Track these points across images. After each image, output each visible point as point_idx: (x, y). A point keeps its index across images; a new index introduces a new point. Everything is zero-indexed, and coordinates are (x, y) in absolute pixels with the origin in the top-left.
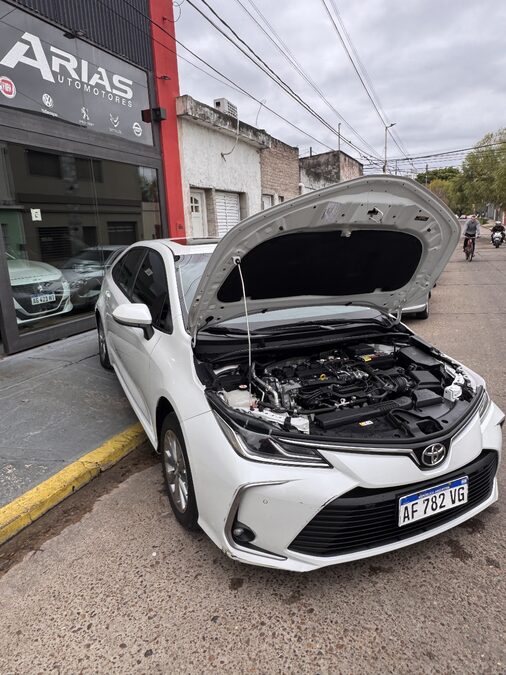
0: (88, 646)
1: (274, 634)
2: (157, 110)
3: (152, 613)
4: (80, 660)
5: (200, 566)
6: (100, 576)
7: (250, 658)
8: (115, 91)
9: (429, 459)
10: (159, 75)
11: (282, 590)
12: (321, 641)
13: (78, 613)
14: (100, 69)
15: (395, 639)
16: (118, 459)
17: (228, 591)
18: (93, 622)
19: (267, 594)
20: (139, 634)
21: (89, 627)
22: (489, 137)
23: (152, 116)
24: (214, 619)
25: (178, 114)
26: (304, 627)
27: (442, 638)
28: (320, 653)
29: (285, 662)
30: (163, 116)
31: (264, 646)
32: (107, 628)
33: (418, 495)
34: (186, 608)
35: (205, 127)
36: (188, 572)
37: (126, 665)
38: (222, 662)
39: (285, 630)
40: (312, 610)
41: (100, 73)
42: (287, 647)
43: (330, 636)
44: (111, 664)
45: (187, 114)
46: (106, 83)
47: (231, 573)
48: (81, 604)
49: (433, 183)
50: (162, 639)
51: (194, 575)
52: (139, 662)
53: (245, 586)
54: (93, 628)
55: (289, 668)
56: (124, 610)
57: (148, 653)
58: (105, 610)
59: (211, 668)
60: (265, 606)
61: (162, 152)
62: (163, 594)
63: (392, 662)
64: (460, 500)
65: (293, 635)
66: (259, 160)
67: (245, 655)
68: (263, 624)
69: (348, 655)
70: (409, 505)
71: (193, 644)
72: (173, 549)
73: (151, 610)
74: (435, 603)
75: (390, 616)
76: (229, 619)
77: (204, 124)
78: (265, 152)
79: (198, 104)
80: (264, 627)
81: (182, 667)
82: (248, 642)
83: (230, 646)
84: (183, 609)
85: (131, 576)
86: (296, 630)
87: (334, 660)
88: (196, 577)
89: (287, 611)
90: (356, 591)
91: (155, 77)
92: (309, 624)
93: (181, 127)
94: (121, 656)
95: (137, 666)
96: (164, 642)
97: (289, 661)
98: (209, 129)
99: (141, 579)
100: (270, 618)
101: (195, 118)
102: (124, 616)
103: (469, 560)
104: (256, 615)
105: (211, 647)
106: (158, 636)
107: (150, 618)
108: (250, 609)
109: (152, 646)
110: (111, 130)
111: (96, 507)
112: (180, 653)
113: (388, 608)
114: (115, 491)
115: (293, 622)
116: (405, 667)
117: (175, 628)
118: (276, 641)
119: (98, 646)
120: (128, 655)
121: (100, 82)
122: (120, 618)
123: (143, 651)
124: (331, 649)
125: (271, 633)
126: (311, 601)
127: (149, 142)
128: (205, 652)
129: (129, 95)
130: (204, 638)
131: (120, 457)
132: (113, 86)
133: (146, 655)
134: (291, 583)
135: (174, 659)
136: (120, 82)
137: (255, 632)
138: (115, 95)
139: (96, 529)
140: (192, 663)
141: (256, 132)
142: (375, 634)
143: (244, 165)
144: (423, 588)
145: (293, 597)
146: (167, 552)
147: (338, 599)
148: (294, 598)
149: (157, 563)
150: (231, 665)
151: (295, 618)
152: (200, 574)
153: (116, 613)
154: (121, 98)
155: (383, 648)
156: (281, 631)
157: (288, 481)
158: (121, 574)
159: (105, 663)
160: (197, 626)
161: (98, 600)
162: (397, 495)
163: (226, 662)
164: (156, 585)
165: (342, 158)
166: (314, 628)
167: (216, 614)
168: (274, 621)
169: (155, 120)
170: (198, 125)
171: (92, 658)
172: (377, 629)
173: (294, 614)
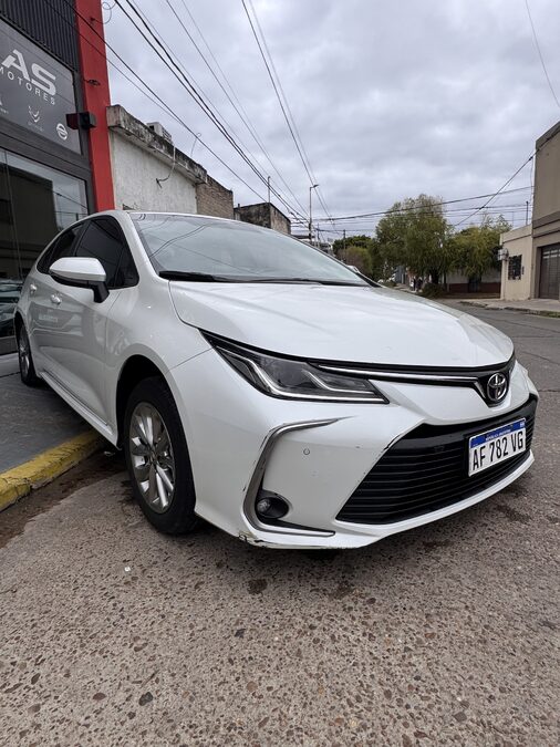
0: (37, 708)
1: (333, 637)
2: (85, 116)
3: (140, 643)
4: (22, 734)
5: (200, 574)
6: (44, 608)
7: (311, 675)
8: (33, 81)
9: (493, 392)
10: (87, 78)
11: (322, 584)
12: (402, 634)
13: (13, 664)
14: (15, 52)
15: (496, 614)
16: (54, 475)
17: (250, 596)
18: (41, 671)
19: (304, 592)
20: (125, 674)
21: (34, 680)
22: (397, 205)
23: (79, 121)
24: (240, 633)
25: (109, 124)
26: (370, 622)
27: (550, 603)
28: (407, 649)
29: (364, 670)
30: (92, 122)
31: (325, 656)
32: (67, 675)
33: (485, 436)
34: (191, 626)
35: (139, 147)
36: (184, 583)
37: (111, 724)
38: (269, 689)
39: (345, 629)
40: (372, 601)
41: (16, 56)
42: (357, 650)
43: (412, 626)
44: (81, 729)
45: (119, 126)
46: (23, 68)
47: (245, 575)
48: (16, 650)
49: (349, 249)
50: (165, 675)
51: (193, 584)
52: (132, 715)
53: (270, 587)
54: (42, 680)
55: (372, 676)
56: (93, 645)
57: (145, 699)
58: (59, 651)
59: (255, 700)
60: (305, 606)
61: (91, 163)
62: (151, 614)
63: (506, 642)
64: (520, 448)
65: (360, 633)
66: (195, 195)
67: (301, 672)
68: (312, 627)
69: (446, 644)
70: (478, 448)
71: (216, 672)
72: (154, 560)
73: (136, 639)
74: (520, 568)
75: (474, 590)
76: (261, 630)
77: (139, 142)
78: (201, 187)
79: (132, 118)
80: (315, 631)
81: (207, 708)
82: (299, 653)
83: (275, 664)
84: (188, 629)
85: (96, 600)
86: (360, 627)
87: (430, 654)
88: (196, 587)
89: (339, 606)
90: (418, 571)
91: (82, 80)
92: (376, 617)
93: (113, 141)
94: (98, 712)
95: (129, 723)
96: (168, 679)
97: (368, 667)
98: (142, 150)
99: (112, 602)
100: (319, 619)
101: (129, 134)
102: (93, 654)
103: (530, 522)
104: (298, 619)
105: (246, 670)
106: (156, 672)
107: (136, 650)
108: (288, 612)
109: (149, 688)
110: (30, 124)
111: (27, 529)
112: (198, 689)
113: (467, 582)
114: (56, 508)
115: (354, 618)
116: (527, 645)
117: (182, 655)
118: (340, 644)
119: (55, 705)
120: (110, 708)
121: (15, 65)
122: (88, 658)
123: (136, 698)
124: (419, 641)
125: (328, 637)
126: (367, 590)
127: (76, 148)
128: (237, 679)
129: (52, 91)
130: (231, 661)
131: (58, 473)
132: (32, 76)
133: (141, 702)
134: (333, 575)
135: (191, 699)
136: (40, 73)
137: (306, 640)
138: (34, 86)
139: (31, 552)
140: (222, 699)
141: (192, 163)
142: (468, 614)
143: (180, 197)
144: (496, 556)
145: (340, 589)
146: (146, 565)
147: (400, 582)
148: (344, 590)
149: (134, 579)
150: (285, 690)
151: (353, 613)
152: (202, 583)
153: (79, 652)
154: (42, 92)
155: (486, 626)
156: (341, 632)
157: (337, 420)
158: (79, 600)
159: (70, 729)
160: (216, 647)
161: (46, 639)
162: (465, 435)
163: (276, 687)
164: (138, 606)
165: (272, 211)
166: (385, 621)
167: (239, 627)
168: (326, 622)
169: (83, 126)
170: (131, 143)
171: (45, 726)
172: (467, 607)
173: (350, 608)
